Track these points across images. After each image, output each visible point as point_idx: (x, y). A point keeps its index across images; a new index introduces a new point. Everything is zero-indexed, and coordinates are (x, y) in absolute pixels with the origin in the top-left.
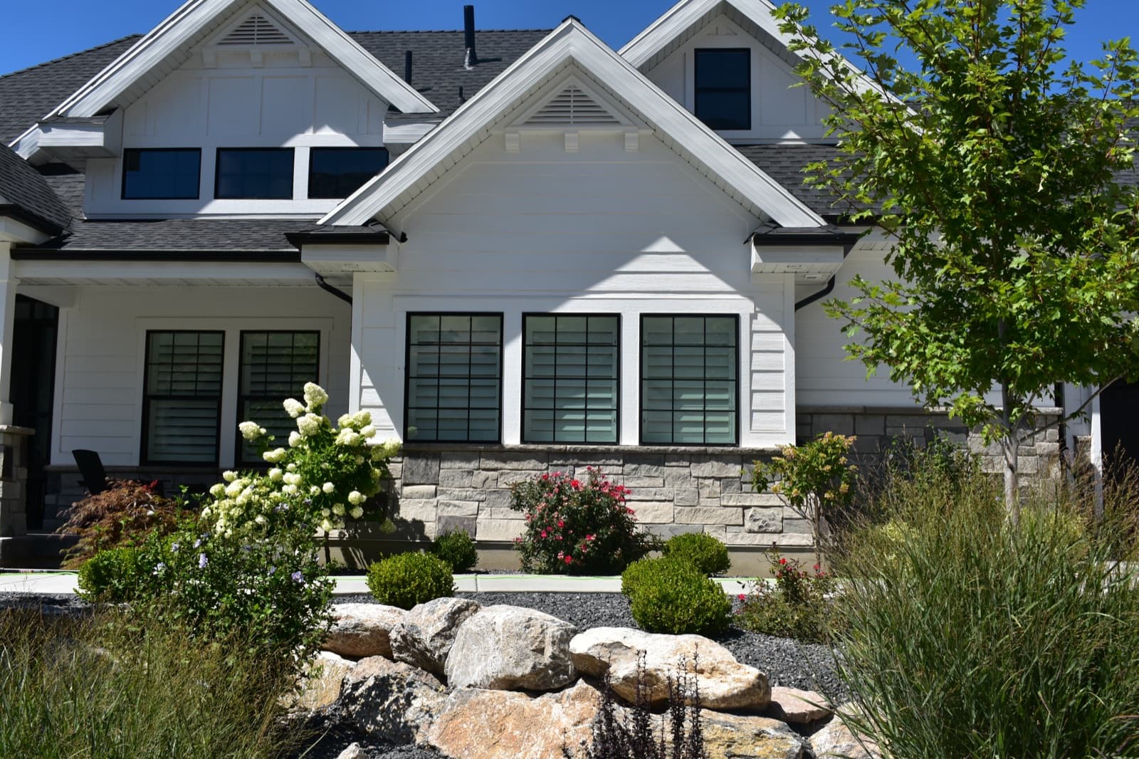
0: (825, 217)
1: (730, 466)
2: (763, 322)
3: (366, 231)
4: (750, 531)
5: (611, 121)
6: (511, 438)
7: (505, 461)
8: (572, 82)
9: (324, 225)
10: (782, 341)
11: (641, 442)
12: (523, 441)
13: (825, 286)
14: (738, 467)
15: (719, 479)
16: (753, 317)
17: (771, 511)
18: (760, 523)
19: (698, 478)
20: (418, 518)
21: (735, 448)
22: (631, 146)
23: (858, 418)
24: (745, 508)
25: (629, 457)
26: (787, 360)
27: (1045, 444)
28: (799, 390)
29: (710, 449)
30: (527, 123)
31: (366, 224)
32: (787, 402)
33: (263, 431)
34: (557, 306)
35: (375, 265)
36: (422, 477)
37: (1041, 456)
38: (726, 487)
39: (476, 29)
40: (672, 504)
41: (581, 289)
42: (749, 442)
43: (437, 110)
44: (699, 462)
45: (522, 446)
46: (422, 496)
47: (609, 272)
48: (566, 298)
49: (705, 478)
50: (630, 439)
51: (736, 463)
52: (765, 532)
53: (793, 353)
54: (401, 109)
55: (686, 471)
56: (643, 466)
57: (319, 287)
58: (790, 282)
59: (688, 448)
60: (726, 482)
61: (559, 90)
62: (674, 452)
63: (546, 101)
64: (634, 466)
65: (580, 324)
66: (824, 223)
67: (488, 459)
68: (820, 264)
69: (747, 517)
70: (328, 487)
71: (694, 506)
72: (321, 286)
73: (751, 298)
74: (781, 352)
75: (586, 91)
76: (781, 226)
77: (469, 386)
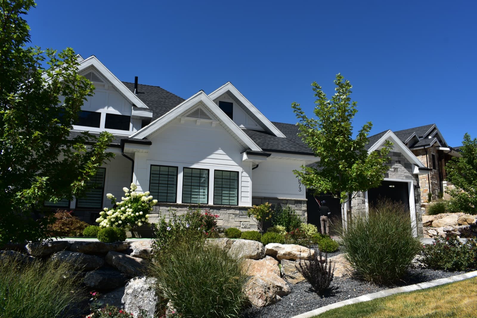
0: (262, 149)
1: (237, 211)
2: (245, 174)
3: (143, 141)
4: (242, 228)
5: (209, 118)
6: (179, 201)
7: (178, 208)
8: (200, 107)
9: (131, 138)
10: (249, 179)
11: (214, 204)
12: (182, 203)
13: (256, 166)
14: (239, 211)
15: (234, 214)
16: (242, 172)
17: (247, 222)
18: (244, 226)
19: (229, 214)
20: (154, 223)
21: (237, 206)
22: (214, 125)
23: (263, 200)
24: (241, 222)
25: (211, 207)
26: (250, 184)
27: (304, 208)
28: (253, 192)
29: (232, 206)
30: (187, 116)
31: (143, 139)
32: (250, 195)
33: (113, 196)
34: (191, 166)
35: (145, 151)
36: (155, 212)
37: (303, 211)
38: (236, 216)
39: (138, 83)
40: (222, 220)
41: (197, 162)
42: (241, 205)
43: (148, 108)
44: (229, 209)
45: (183, 204)
46: (155, 217)
47: (204, 158)
48: (193, 164)
49: (230, 214)
50: (211, 203)
51: (238, 210)
52: (246, 228)
53: (251, 182)
54: (137, 106)
55: (226, 212)
56: (215, 210)
57: (122, 155)
58: (251, 164)
59: (227, 206)
60: (236, 215)
61: (196, 109)
62: (223, 207)
63: (193, 111)
64: (212, 210)
65: (198, 172)
66: (262, 150)
67: (173, 207)
68: (258, 160)
69: (241, 224)
70: (141, 213)
71: (228, 221)
72: (123, 155)
73: (242, 167)
74: (248, 182)
75: (203, 110)
76: (251, 150)
77: (168, 187)
